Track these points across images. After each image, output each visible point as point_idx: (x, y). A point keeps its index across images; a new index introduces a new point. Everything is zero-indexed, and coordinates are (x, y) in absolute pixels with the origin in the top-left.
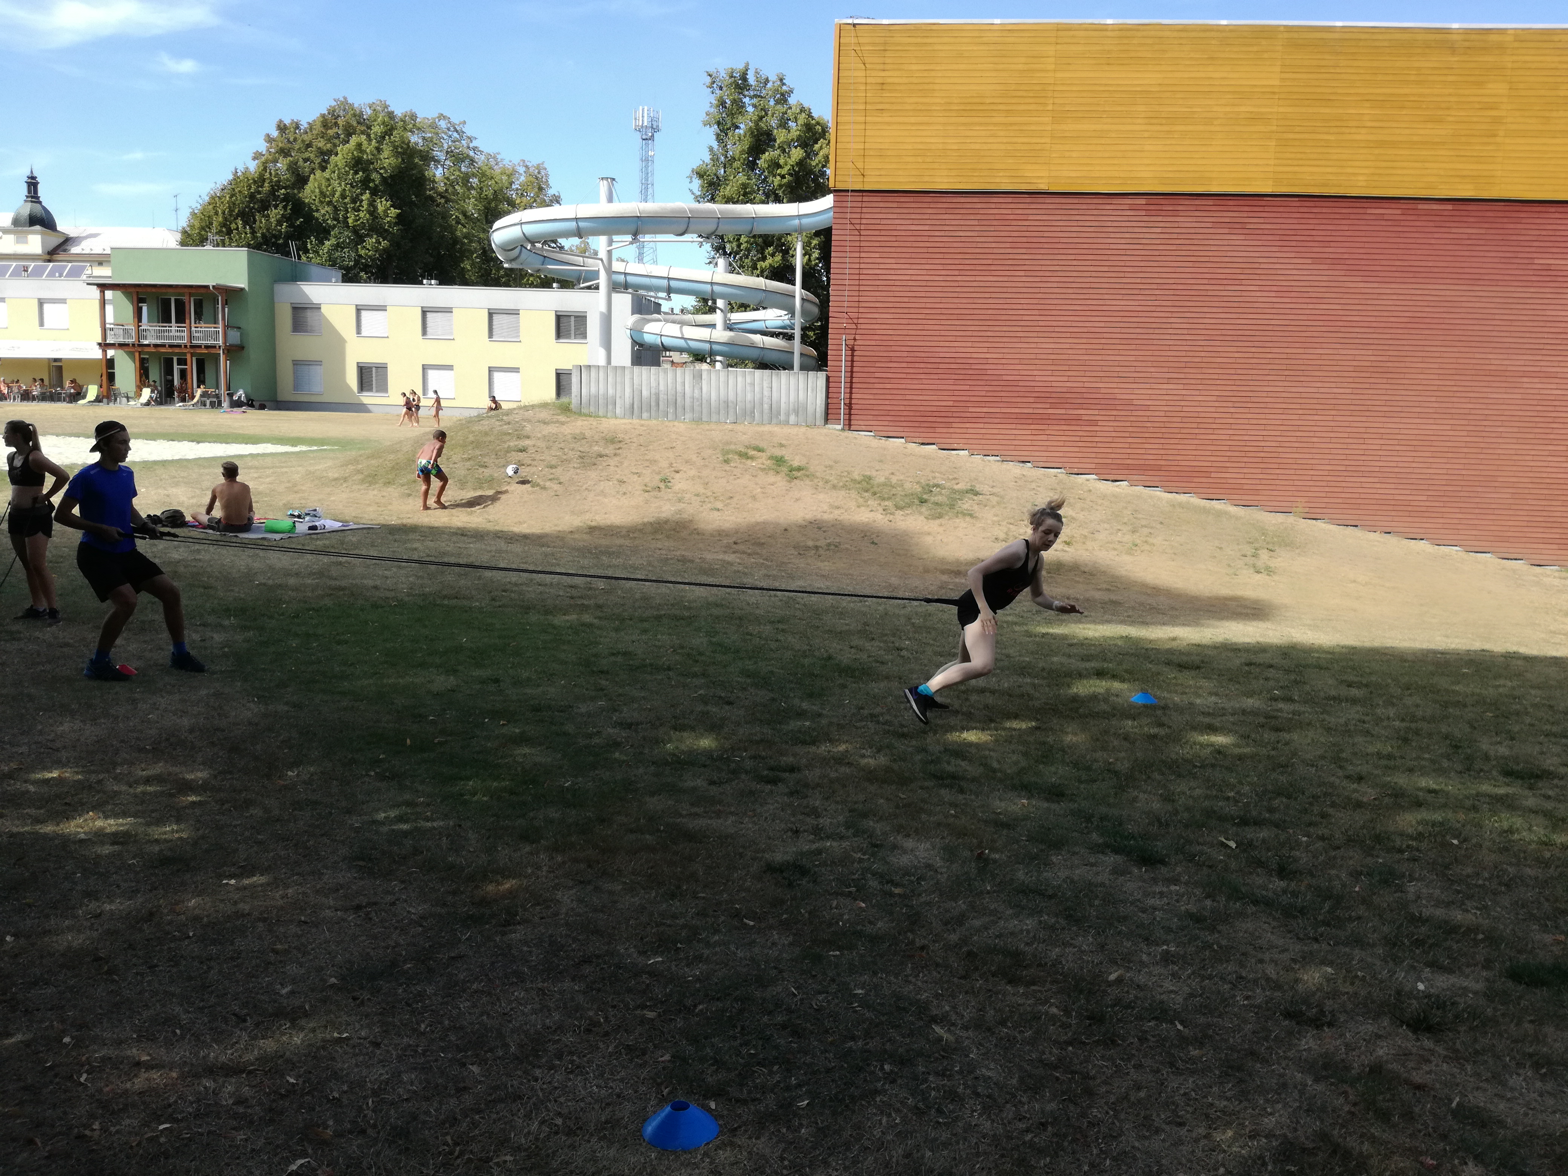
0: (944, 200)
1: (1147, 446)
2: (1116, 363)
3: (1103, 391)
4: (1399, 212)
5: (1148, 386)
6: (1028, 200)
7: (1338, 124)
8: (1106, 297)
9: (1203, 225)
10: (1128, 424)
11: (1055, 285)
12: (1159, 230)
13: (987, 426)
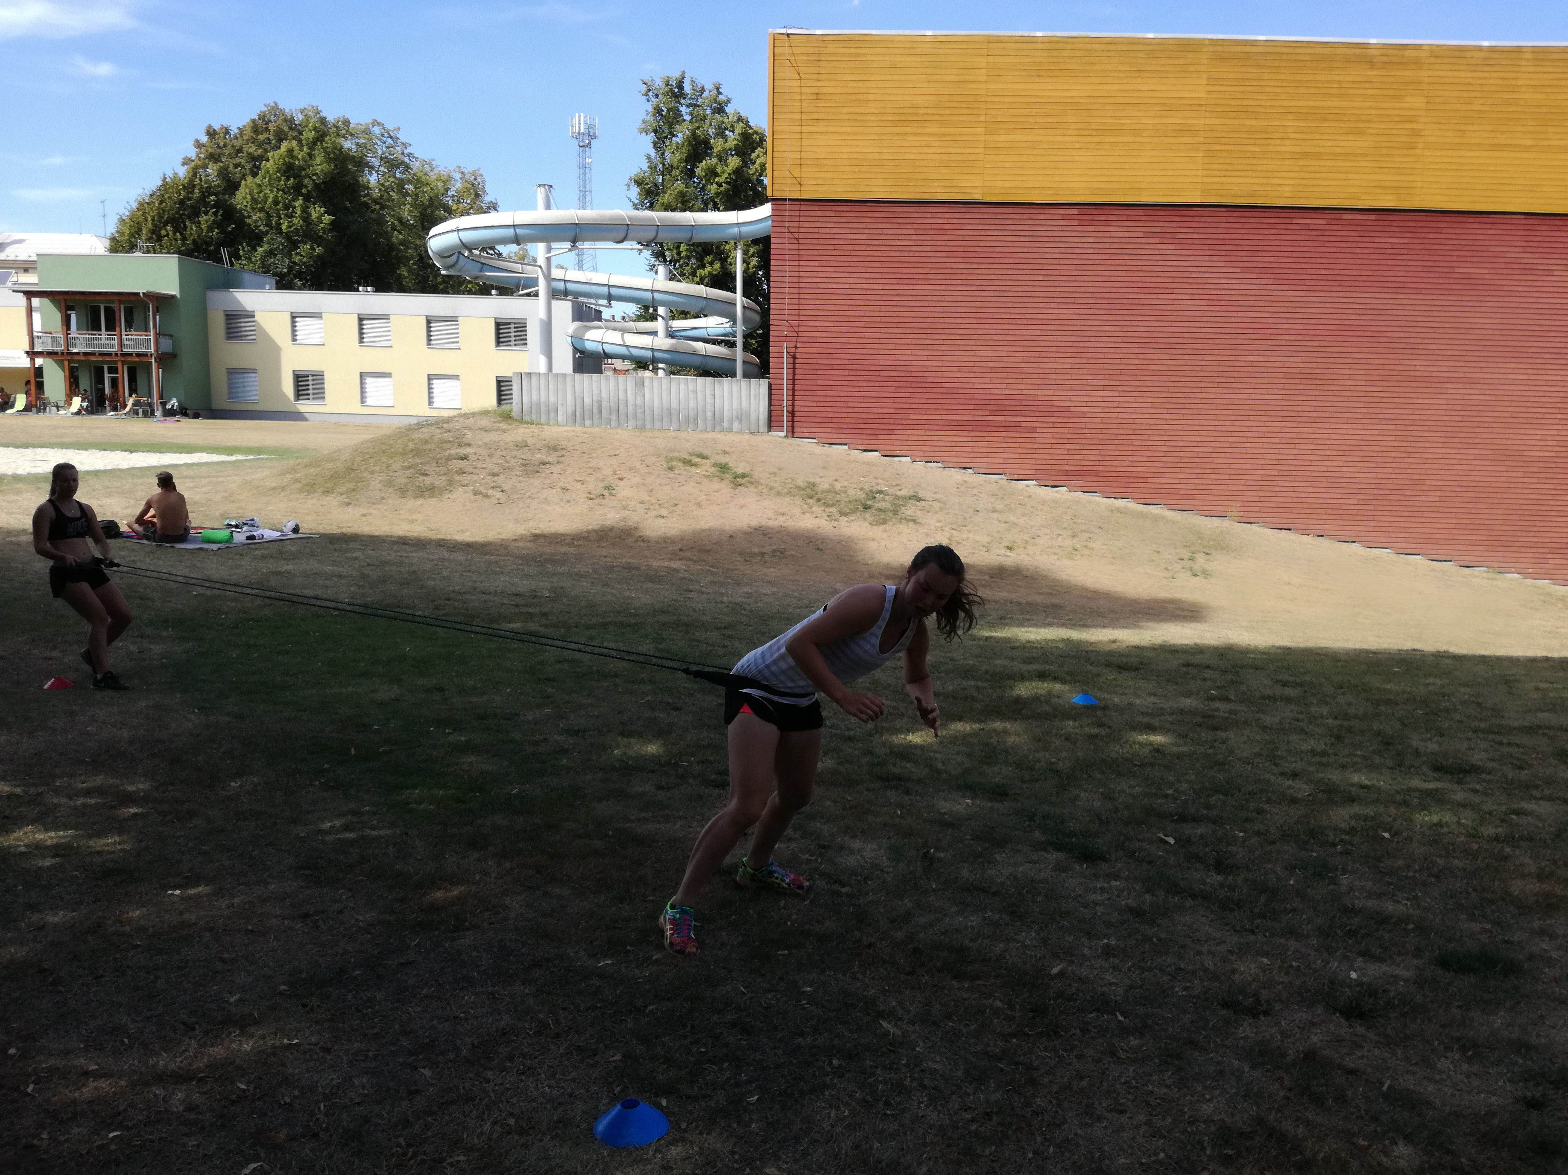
0: (881, 209)
1: (1084, 452)
2: (1053, 371)
3: (1040, 398)
4: (1324, 222)
5: (1084, 393)
6: (963, 210)
7: (1264, 135)
8: (1042, 305)
9: (1134, 235)
10: (1066, 431)
11: (991, 294)
12: (1092, 240)
13: (928, 433)
